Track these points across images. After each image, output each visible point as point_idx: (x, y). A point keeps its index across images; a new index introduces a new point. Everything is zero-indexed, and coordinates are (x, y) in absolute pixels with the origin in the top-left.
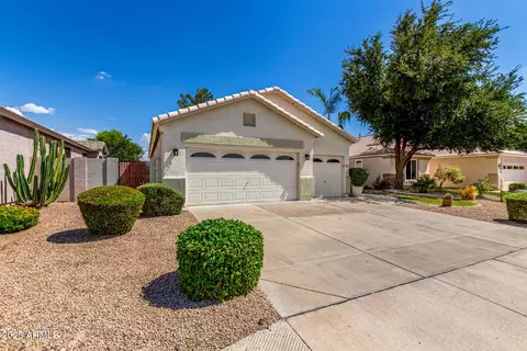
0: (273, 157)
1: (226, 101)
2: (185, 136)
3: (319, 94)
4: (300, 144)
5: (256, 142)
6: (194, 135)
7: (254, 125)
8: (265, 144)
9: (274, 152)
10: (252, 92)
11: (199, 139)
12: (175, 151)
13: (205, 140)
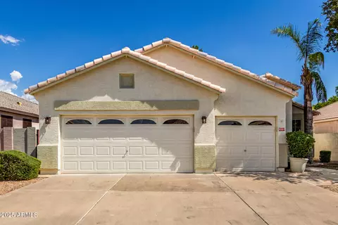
0: (160, 121)
1: (95, 65)
2: (58, 103)
3: (291, 33)
4: (194, 105)
5: (135, 105)
6: (66, 102)
7: (132, 86)
8: (146, 107)
9: (160, 116)
10: (126, 49)
11: (72, 106)
12: (48, 120)
13: (77, 106)
